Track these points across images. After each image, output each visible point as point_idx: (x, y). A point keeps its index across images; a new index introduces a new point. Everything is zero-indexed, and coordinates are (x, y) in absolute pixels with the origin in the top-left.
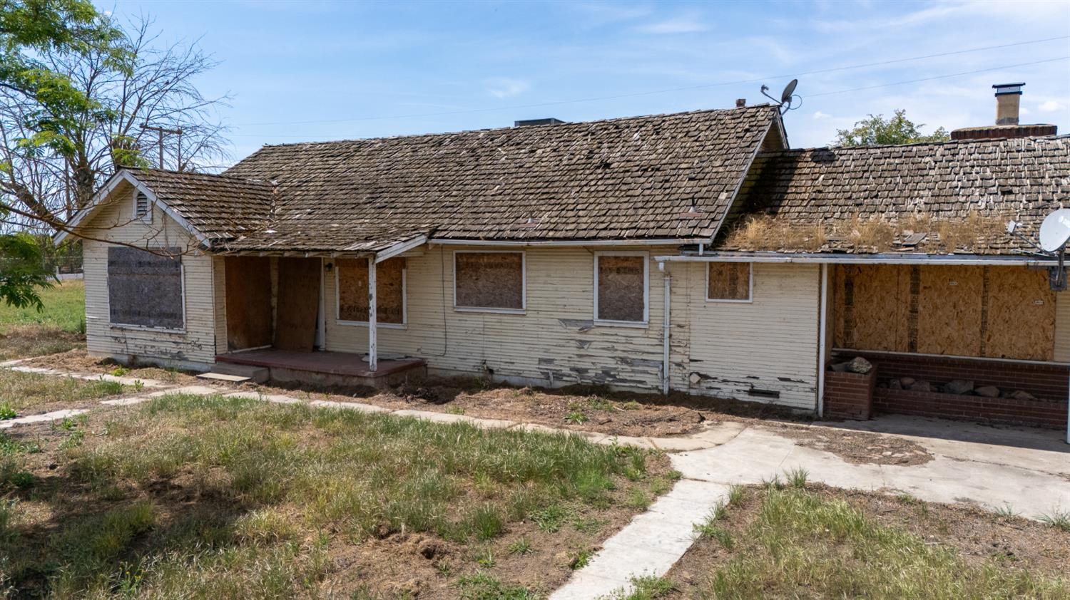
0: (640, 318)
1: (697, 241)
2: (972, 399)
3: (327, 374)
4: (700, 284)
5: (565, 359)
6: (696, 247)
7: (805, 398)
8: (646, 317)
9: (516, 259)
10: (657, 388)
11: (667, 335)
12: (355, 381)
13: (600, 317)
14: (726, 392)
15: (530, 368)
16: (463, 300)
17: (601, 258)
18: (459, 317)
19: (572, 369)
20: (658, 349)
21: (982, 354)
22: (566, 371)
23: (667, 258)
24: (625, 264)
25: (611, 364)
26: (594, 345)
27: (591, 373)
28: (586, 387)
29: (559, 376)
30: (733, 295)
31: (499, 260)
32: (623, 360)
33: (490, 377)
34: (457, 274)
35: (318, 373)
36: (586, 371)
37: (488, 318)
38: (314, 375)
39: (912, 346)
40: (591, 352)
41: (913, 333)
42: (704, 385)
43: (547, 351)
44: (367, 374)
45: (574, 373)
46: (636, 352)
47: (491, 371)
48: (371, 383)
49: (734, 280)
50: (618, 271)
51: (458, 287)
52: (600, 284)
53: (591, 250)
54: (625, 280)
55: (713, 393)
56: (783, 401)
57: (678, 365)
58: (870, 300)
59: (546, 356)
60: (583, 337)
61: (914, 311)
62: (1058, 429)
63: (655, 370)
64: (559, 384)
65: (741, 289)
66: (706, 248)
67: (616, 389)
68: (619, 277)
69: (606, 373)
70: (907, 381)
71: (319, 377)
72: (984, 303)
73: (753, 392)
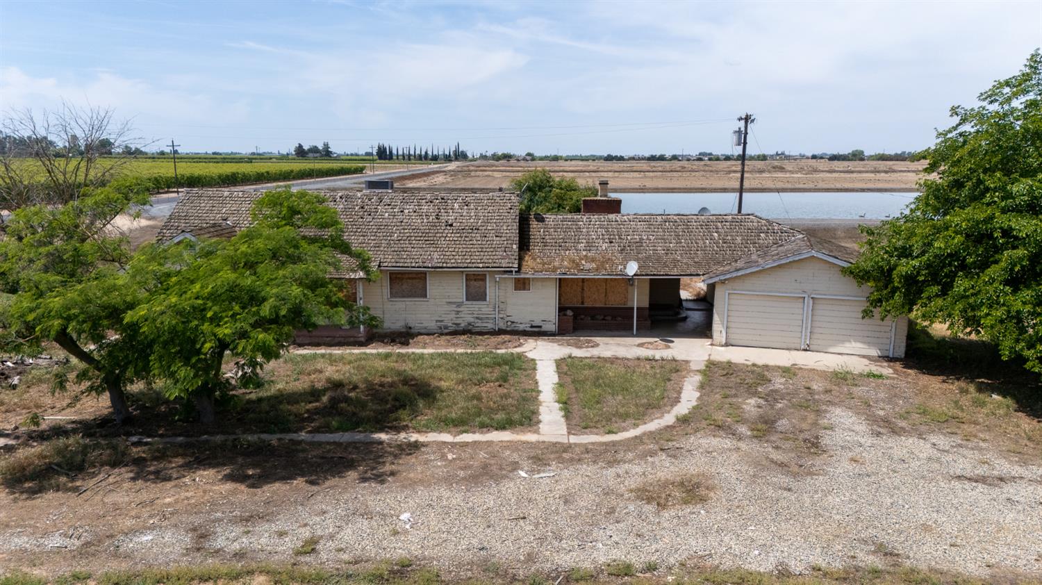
0: (485, 300)
1: (512, 269)
2: (604, 322)
3: (334, 337)
4: (511, 285)
5: (449, 320)
6: (512, 271)
7: (551, 327)
8: (488, 299)
9: (423, 275)
10: (493, 329)
11: (497, 306)
12: (352, 339)
13: (466, 300)
14: (521, 327)
15: (432, 325)
16: (393, 295)
17: (467, 275)
18: (391, 303)
19: (453, 324)
20: (493, 312)
21: (606, 304)
22: (450, 324)
23: (500, 276)
24: (478, 277)
25: (472, 320)
26: (463, 312)
27: (462, 325)
28: (460, 331)
29: (446, 327)
30: (524, 289)
31: (414, 276)
32: (477, 318)
33: (409, 330)
34: (390, 282)
35: (327, 337)
36: (459, 324)
37: (408, 303)
38: (325, 339)
39: (583, 303)
40: (462, 316)
41: (583, 298)
42: (513, 326)
43: (440, 316)
44: (360, 335)
45: (454, 326)
46: (483, 314)
47: (410, 328)
48: (363, 339)
49: (524, 283)
50: (475, 280)
51: (391, 289)
52: (466, 286)
53: (462, 272)
54: (477, 284)
55: (516, 328)
56: (543, 329)
57: (502, 318)
58: (567, 286)
59: (440, 319)
60: (459, 309)
61: (583, 289)
62: (629, 329)
63: (492, 321)
64: (446, 331)
65: (527, 287)
66: (516, 272)
67: (474, 331)
68: (475, 283)
69: (469, 324)
70: (583, 317)
71: (329, 339)
72: (606, 285)
73: (532, 327)
